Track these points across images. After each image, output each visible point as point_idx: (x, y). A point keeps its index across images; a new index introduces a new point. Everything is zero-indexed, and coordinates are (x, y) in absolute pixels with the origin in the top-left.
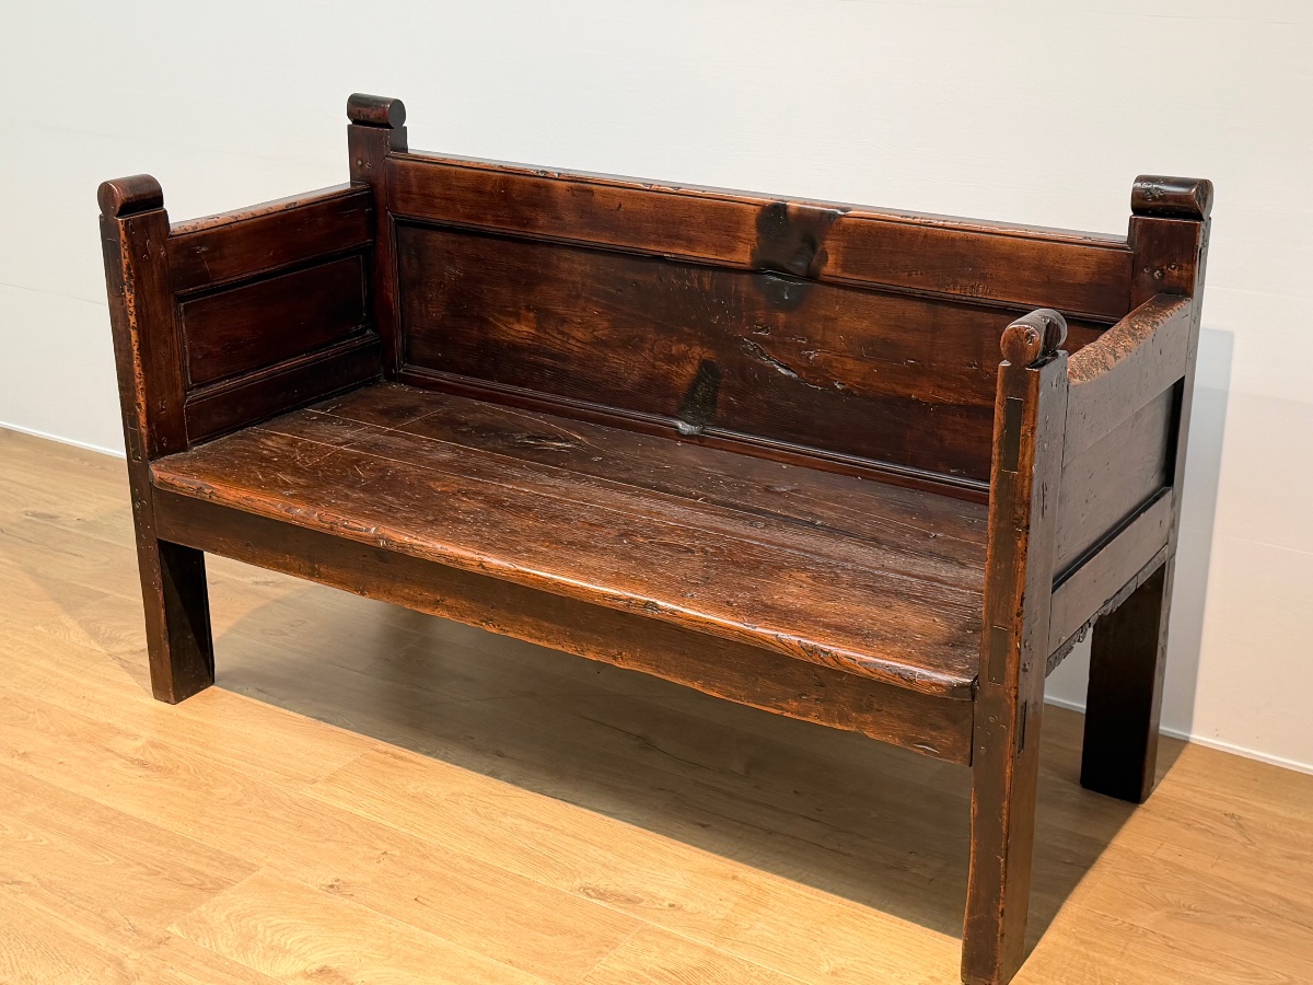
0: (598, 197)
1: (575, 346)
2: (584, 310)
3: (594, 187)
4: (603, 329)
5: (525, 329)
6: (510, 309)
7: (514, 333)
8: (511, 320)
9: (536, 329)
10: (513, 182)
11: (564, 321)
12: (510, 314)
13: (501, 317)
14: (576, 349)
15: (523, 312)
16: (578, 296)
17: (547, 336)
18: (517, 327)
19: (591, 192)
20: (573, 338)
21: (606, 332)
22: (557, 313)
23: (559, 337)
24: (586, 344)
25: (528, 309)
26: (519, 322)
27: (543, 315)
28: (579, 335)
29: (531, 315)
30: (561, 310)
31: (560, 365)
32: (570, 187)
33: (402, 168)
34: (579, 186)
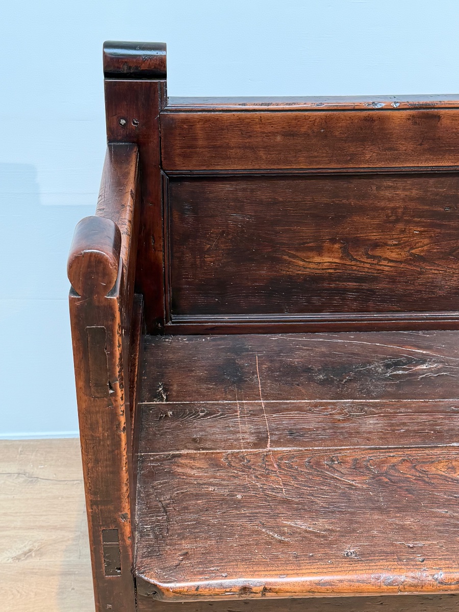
0: (445, 122)
1: (386, 267)
2: (403, 231)
3: (442, 111)
4: (422, 246)
5: (327, 259)
6: (311, 245)
7: (312, 266)
8: (310, 254)
9: (341, 258)
10: (338, 119)
11: (376, 245)
12: (311, 249)
13: (299, 254)
14: (387, 269)
15: (327, 245)
16: (397, 221)
17: (353, 263)
18: (317, 259)
19: (438, 117)
20: (386, 259)
21: (425, 248)
22: (369, 240)
23: (369, 260)
24: (401, 262)
25: (333, 241)
26: (320, 254)
27: (350, 244)
28: (394, 255)
29: (337, 246)
30: (374, 236)
31: (365, 286)
32: (413, 116)
33: (185, 121)
34: (423, 113)
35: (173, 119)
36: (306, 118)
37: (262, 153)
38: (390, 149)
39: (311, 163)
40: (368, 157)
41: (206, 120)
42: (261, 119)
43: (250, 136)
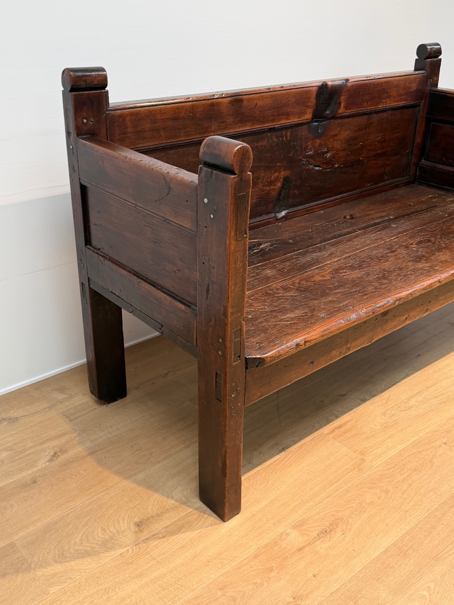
0: (245, 103)
19: (241, 101)
32: (231, 101)
33: (121, 116)
34: (236, 99)
35: (113, 116)
36: (183, 107)
37: (162, 133)
38: (223, 122)
39: (187, 136)
40: (213, 128)
41: (132, 114)
42: (160, 110)
43: (155, 123)
